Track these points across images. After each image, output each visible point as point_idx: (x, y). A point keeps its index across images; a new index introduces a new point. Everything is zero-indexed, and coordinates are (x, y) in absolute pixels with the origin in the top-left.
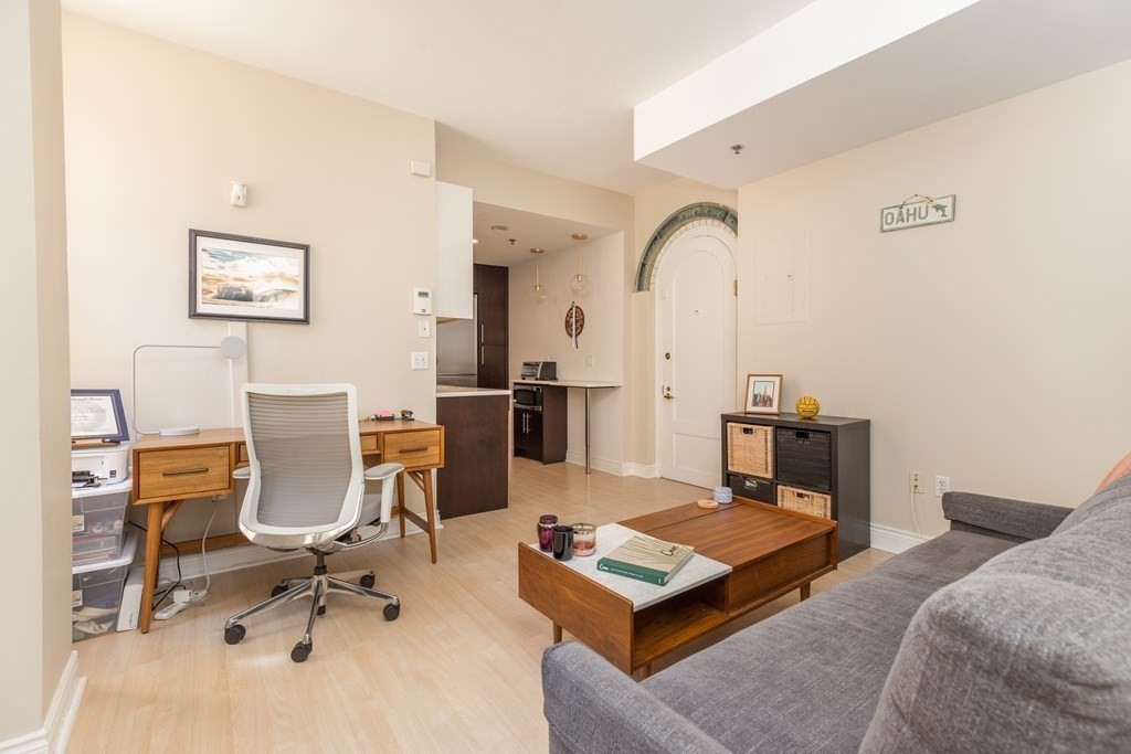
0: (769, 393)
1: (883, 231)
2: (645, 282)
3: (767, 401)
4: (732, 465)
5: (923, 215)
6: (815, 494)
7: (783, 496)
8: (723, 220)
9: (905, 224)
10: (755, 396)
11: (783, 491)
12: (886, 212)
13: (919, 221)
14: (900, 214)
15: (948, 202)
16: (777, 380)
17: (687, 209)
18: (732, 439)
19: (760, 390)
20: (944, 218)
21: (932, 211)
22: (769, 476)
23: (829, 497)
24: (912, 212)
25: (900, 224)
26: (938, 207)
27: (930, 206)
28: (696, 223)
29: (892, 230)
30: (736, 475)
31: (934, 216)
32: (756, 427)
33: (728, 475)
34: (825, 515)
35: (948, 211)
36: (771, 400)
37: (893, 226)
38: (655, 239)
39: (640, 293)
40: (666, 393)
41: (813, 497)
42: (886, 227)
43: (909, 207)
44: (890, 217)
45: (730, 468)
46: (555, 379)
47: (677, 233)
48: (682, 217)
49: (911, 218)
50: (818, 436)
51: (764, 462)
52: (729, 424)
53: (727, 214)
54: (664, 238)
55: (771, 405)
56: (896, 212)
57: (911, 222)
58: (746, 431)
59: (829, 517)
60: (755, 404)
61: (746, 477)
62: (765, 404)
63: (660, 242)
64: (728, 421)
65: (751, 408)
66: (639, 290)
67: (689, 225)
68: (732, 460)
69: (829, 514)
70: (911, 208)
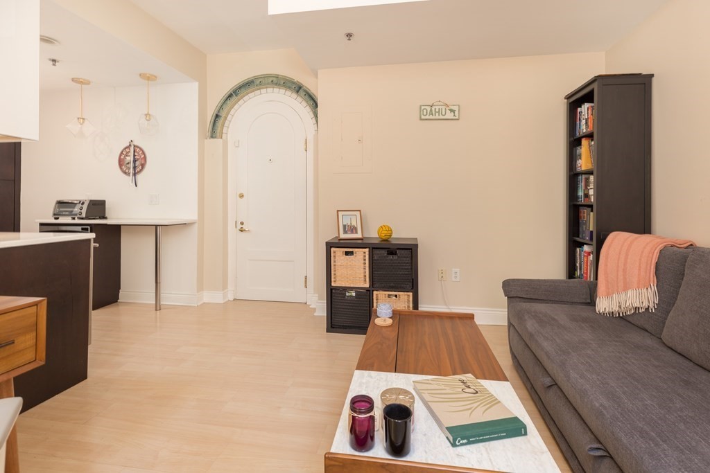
0: (354, 223)
1: (421, 119)
2: (218, 130)
3: (353, 230)
4: (335, 281)
5: (444, 113)
6: (402, 293)
7: (377, 299)
8: (298, 92)
9: (434, 117)
10: (344, 226)
11: (377, 295)
12: (423, 107)
13: (441, 117)
14: (431, 110)
15: (456, 108)
16: (358, 213)
17: (264, 77)
18: (335, 261)
19: (347, 221)
20: (454, 117)
21: (448, 112)
22: (367, 285)
23: (411, 294)
24: (437, 110)
25: (431, 117)
26: (452, 111)
27: (447, 109)
28: (270, 90)
29: (426, 120)
30: (337, 288)
31: (449, 115)
32: (356, 250)
33: (331, 290)
34: (409, 307)
35: (457, 113)
36: (356, 229)
37: (427, 117)
38: (230, 96)
39: (212, 140)
40: (239, 226)
41: (399, 296)
42: (423, 117)
43: (436, 107)
44: (425, 111)
45: (333, 284)
46: (104, 218)
47: (251, 95)
48: (258, 82)
49: (437, 114)
50: (403, 252)
51: (362, 276)
52: (333, 249)
53: (300, 88)
54: (239, 96)
55: (356, 233)
56: (429, 109)
57: (437, 117)
58: (347, 253)
59: (411, 309)
60: (345, 232)
61: (346, 289)
62: (352, 232)
63: (234, 98)
64: (331, 247)
65: (343, 236)
66: (212, 137)
67: (263, 91)
68: (335, 278)
69: (411, 305)
70: (437, 108)
